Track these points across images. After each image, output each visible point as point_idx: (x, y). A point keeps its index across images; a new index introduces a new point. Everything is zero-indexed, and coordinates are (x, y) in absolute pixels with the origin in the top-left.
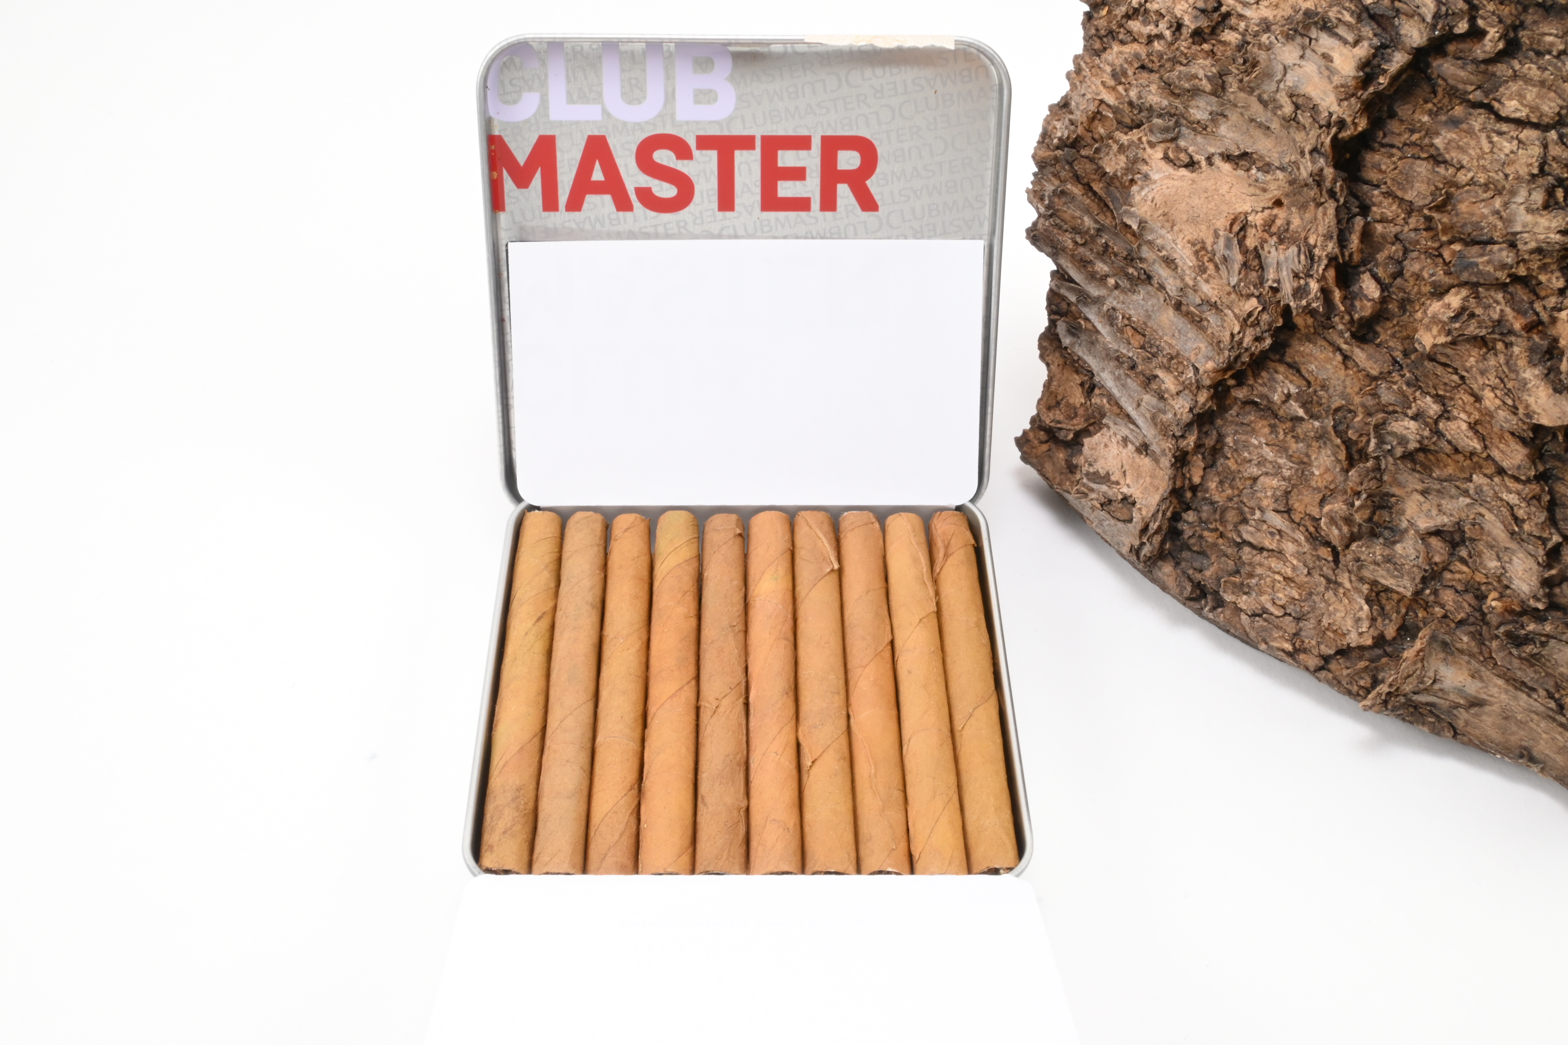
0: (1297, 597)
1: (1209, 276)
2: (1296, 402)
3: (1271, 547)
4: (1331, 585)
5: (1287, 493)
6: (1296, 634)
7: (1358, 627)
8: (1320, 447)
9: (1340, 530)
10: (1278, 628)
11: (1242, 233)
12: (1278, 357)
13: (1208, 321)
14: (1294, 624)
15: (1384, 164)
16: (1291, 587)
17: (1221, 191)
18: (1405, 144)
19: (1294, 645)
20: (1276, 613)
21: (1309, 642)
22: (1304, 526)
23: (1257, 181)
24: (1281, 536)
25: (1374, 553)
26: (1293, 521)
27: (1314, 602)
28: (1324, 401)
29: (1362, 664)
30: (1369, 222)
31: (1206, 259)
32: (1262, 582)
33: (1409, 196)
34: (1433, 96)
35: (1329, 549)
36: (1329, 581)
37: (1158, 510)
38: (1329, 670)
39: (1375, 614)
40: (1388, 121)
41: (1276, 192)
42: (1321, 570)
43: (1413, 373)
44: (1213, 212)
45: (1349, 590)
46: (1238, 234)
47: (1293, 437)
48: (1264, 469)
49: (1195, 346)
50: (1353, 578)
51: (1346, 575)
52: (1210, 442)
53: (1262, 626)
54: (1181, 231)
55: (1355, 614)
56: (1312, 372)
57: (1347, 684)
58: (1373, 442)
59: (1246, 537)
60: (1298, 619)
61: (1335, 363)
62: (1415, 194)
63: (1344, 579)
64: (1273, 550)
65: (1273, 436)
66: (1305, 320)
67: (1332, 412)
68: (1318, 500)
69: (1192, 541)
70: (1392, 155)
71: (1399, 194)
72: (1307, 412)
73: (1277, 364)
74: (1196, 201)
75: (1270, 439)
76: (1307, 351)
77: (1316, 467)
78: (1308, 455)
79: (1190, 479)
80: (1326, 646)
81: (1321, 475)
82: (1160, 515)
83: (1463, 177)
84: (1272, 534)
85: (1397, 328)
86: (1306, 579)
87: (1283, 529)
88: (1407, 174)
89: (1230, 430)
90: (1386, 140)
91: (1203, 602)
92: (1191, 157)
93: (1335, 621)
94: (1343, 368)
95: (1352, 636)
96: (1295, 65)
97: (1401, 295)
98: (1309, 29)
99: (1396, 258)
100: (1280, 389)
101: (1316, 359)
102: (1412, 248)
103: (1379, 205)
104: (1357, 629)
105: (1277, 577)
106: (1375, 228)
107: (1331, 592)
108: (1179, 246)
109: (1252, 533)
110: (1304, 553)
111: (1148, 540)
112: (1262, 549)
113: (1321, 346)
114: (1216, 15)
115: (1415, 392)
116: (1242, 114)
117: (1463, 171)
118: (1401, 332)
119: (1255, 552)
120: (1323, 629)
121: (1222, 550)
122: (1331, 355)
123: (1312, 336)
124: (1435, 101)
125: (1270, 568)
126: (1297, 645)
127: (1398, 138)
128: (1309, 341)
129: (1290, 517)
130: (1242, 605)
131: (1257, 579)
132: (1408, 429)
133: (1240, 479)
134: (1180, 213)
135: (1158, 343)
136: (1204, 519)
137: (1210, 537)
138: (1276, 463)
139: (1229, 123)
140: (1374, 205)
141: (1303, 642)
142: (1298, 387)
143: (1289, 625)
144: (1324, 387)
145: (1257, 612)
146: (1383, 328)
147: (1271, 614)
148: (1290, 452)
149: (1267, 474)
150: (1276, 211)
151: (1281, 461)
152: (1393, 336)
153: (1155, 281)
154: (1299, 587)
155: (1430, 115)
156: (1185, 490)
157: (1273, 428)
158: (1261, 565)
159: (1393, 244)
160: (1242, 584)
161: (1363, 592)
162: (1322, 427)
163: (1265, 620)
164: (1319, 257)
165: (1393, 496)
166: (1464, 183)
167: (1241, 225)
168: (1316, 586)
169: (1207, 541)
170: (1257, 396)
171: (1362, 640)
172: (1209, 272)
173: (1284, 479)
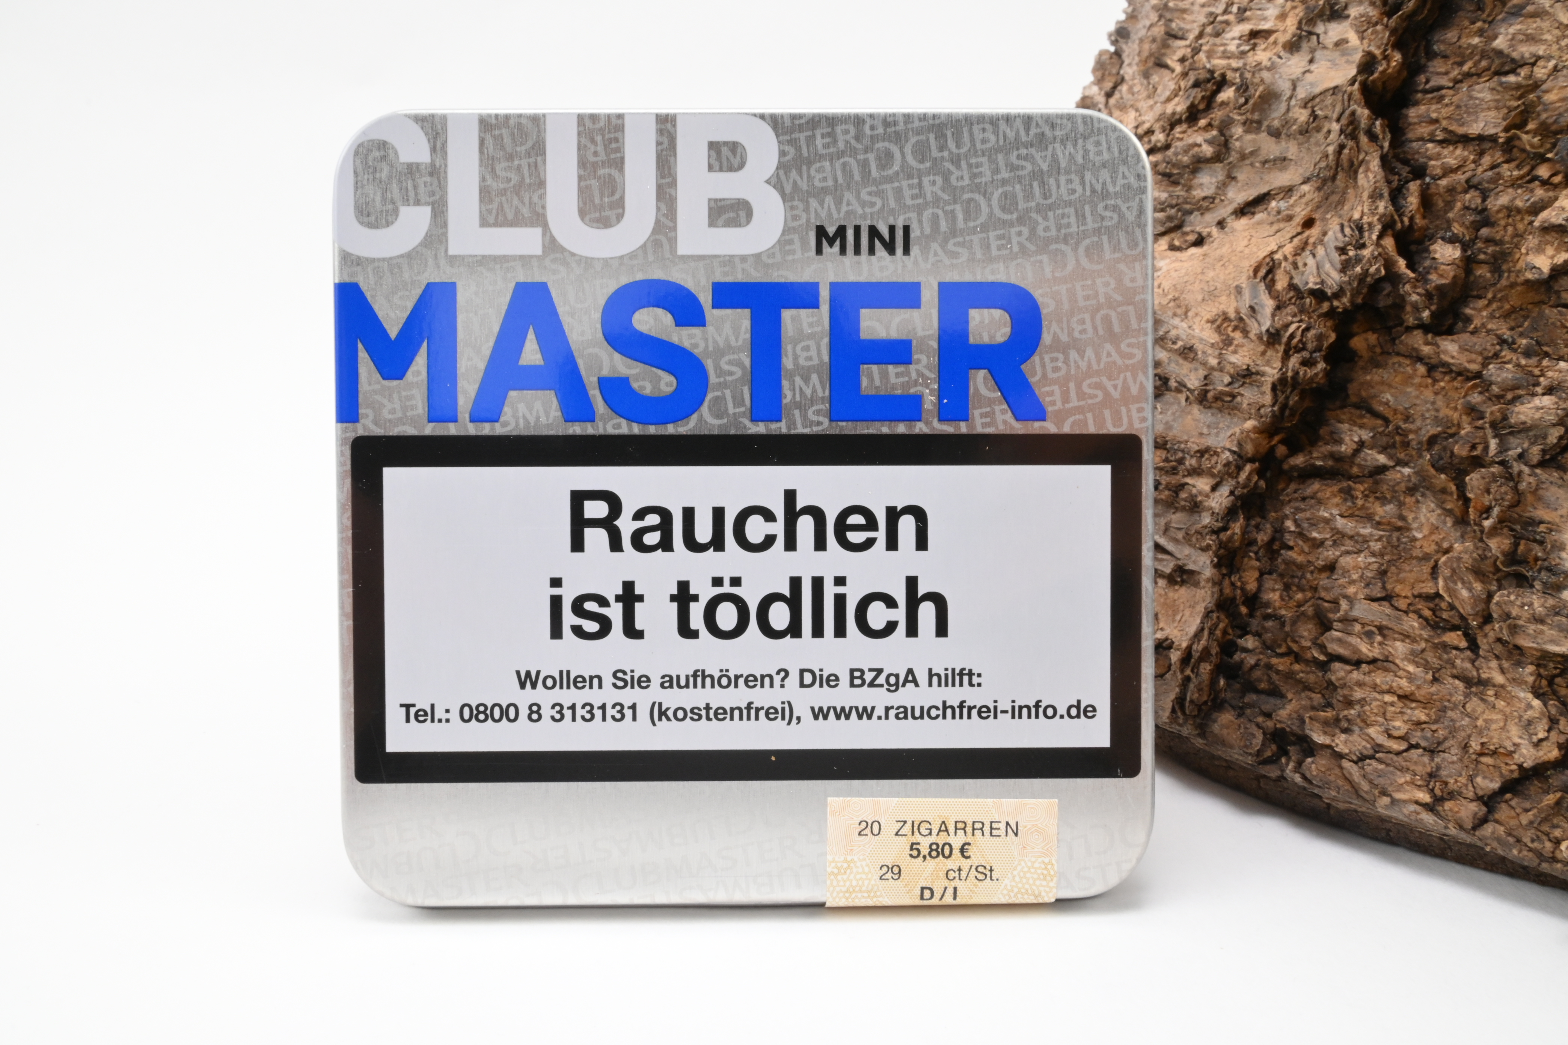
0: (1423, 718)
1: (1237, 346)
2: (1371, 449)
3: (1370, 655)
4: (1474, 689)
5: (1382, 573)
6: (1431, 775)
7: (1531, 735)
8: (1418, 502)
9: (1470, 590)
10: (1401, 770)
11: (1270, 276)
12: (1338, 403)
13: (1242, 395)
14: (1426, 759)
15: (1434, 111)
16: (1412, 709)
17: (1239, 249)
18: (1457, 82)
19: (1432, 790)
20: (1396, 746)
21: (1456, 781)
22: (1415, 612)
23: (1279, 212)
24: (1384, 636)
25: (1531, 605)
26: (1397, 609)
27: (1452, 720)
28: (1411, 436)
29: (1550, 799)
30: (1428, 184)
31: (1230, 329)
32: (1367, 708)
33: (1475, 129)
34: (1479, 13)
35: (1459, 633)
36: (1468, 682)
37: (1202, 630)
38: (1497, 821)
39: (1553, 711)
40: (1430, 64)
41: (1303, 213)
42: (1453, 666)
43: (1532, 338)
44: (1232, 276)
45: (1502, 686)
46: (1264, 278)
47: (1377, 498)
48: (1343, 548)
49: (1229, 434)
50: (1506, 664)
51: (1494, 664)
52: (1262, 537)
53: (1376, 770)
54: (1197, 314)
55: (1520, 717)
56: (1387, 403)
57: (1533, 841)
58: (1493, 444)
59: (1334, 648)
60: (1432, 752)
61: (1417, 380)
62: (1482, 125)
63: (1492, 672)
64: (1373, 661)
65: (1349, 504)
66: (1366, 340)
67: (1425, 447)
68: (1429, 570)
69: (1257, 674)
70: (1442, 98)
71: (1461, 130)
72: (1390, 457)
73: (1339, 412)
74: (1211, 274)
75: (1344, 508)
76: (1377, 378)
77: (1416, 529)
78: (1402, 518)
79: (1243, 589)
80: (1484, 778)
81: (1424, 537)
82: (1206, 633)
83: (1543, 71)
84: (1369, 635)
85: (1494, 306)
86: (1433, 689)
87: (1384, 623)
88: (1466, 106)
89: (1287, 511)
90: (1432, 84)
91: (1283, 760)
92: (1200, 234)
93: (1492, 738)
94: (1430, 381)
95: (1524, 751)
96: (1305, 72)
97: (1490, 250)
98: (1315, 25)
99: (1473, 206)
100: (1347, 439)
101: (1390, 386)
102: (1492, 186)
103: (1438, 156)
104: (1530, 738)
105: (1388, 698)
106: (1438, 185)
107: (1475, 699)
108: (1197, 331)
109: (1340, 641)
110: (1423, 651)
111: (1192, 671)
112: (1357, 664)
113: (1394, 364)
114: (1209, 85)
115: (1540, 361)
116: (1252, 165)
117: (1541, 63)
118: (1502, 307)
119: (1348, 668)
120: (1474, 757)
121: (1300, 681)
122: (1409, 370)
123: (1379, 358)
124: (1484, 16)
125: (1375, 687)
126: (1438, 792)
127: (1446, 78)
128: (1378, 365)
129: (1392, 605)
130: (1342, 748)
131: (1357, 707)
132: (1542, 408)
133: (1312, 572)
134: (1193, 296)
135: (1183, 446)
136: (1269, 642)
137: (1281, 664)
138: (1358, 534)
139: (1239, 184)
140: (1431, 159)
141: (1446, 783)
142: (1372, 429)
143: (1421, 762)
144: (1407, 418)
145: (1365, 752)
146: (1474, 309)
147: (1390, 752)
148: (1377, 518)
149: (1348, 553)
150: (1307, 233)
151: (1366, 530)
152: (1492, 317)
153: (1173, 384)
154: (1425, 704)
155: (1481, 36)
156: (1237, 606)
157: (1348, 493)
158: (1360, 684)
159: (1466, 192)
160: (1337, 720)
161: (1526, 682)
162: (1415, 473)
163: (1380, 761)
164: (1370, 225)
165: (1541, 522)
166: (1545, 77)
167: (1267, 268)
168: (1451, 695)
169: (1278, 672)
170: (1318, 458)
171: (1541, 753)
172: (1236, 342)
173: (1373, 554)
